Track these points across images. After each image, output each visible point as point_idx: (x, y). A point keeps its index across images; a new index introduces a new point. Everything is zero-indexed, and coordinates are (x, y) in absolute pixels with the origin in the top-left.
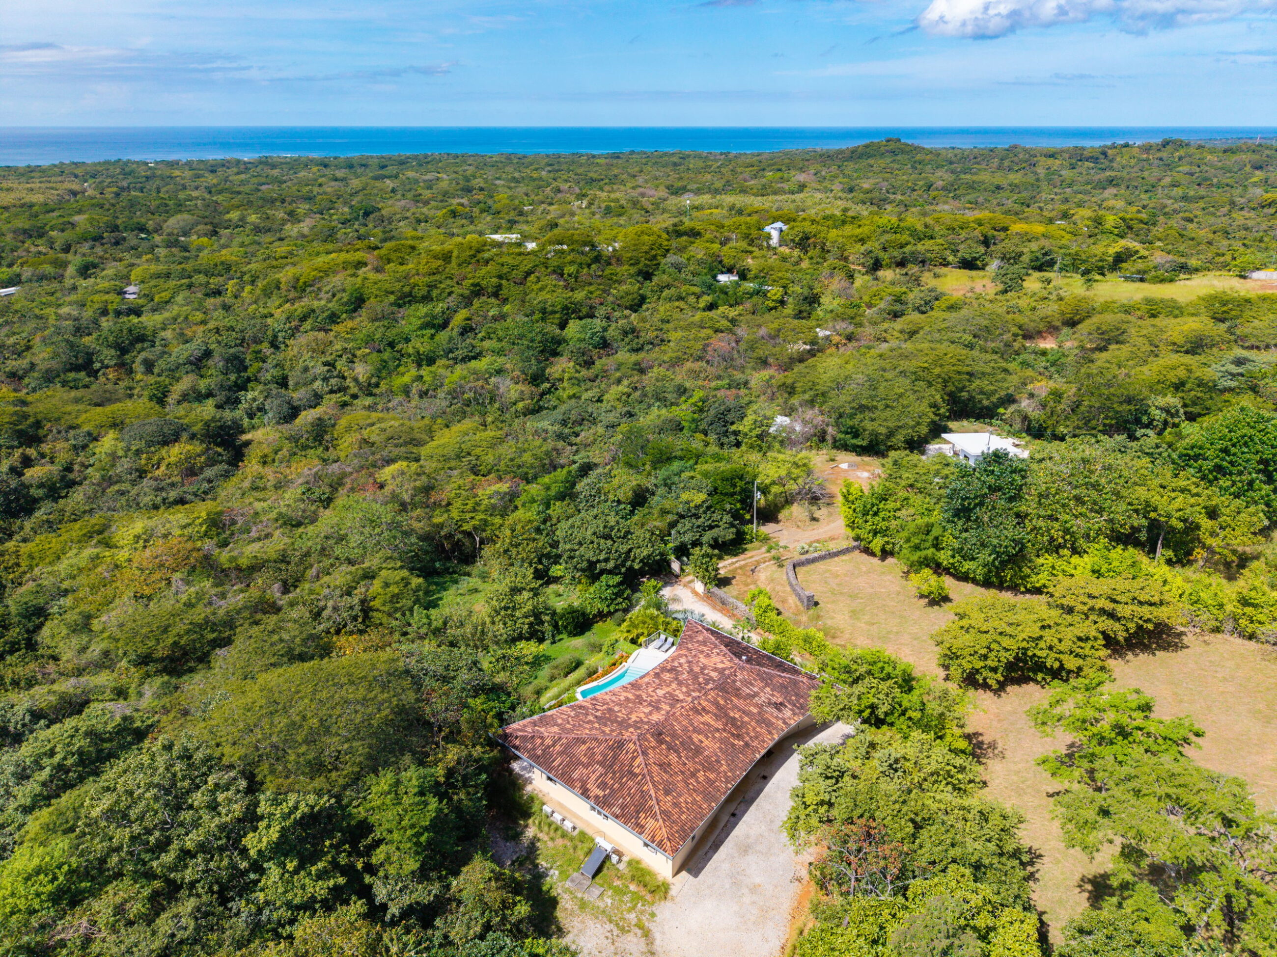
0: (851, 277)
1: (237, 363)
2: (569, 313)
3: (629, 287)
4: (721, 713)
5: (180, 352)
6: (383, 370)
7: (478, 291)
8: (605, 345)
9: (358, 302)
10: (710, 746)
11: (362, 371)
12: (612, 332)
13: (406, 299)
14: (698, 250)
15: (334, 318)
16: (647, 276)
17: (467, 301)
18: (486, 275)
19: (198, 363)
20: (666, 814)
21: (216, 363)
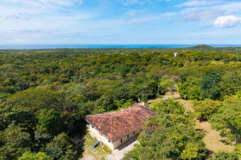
0: (191, 61)
1: (72, 72)
2: (132, 66)
3: (144, 62)
4: (135, 117)
5: (63, 70)
6: (96, 73)
7: (116, 62)
8: (138, 71)
9: (94, 63)
10: (130, 122)
11: (92, 73)
12: (140, 69)
13: (103, 63)
14: (159, 56)
15: (90, 65)
16: (148, 60)
17: (113, 64)
18: (117, 59)
19: (66, 72)
20: (114, 133)
21: (68, 72)
